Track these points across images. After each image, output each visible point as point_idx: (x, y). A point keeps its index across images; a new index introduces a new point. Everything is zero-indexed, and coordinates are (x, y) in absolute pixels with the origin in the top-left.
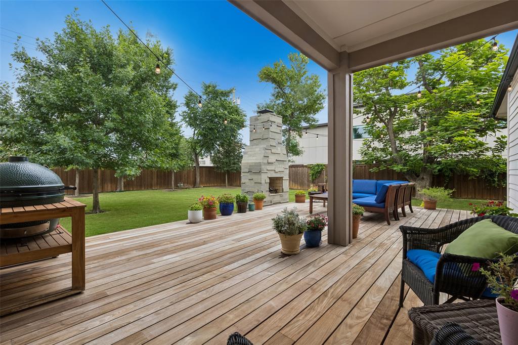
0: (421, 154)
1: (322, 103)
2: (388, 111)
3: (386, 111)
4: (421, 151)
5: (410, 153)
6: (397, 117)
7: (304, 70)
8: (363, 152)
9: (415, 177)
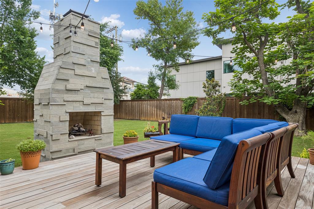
0: (294, 85)
1: (196, 39)
2: (259, 41)
3: (257, 40)
4: (294, 82)
5: (282, 85)
6: (268, 47)
7: (180, 7)
8: (233, 85)
9: (287, 110)
